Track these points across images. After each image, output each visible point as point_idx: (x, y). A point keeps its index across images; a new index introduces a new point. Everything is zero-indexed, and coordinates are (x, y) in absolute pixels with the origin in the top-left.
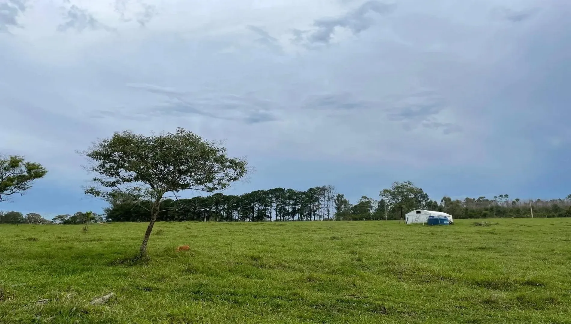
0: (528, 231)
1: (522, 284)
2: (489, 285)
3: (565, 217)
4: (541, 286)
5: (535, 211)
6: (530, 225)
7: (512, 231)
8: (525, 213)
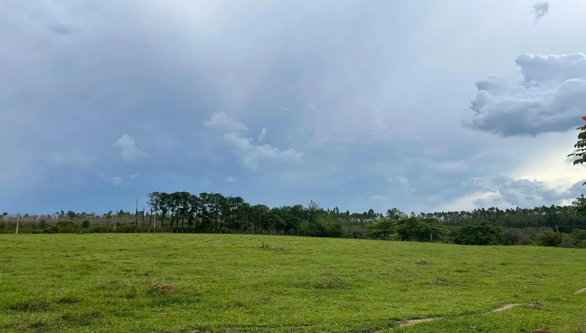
0: (25, 247)
1: (58, 303)
2: (25, 307)
3: (50, 233)
4: (76, 302)
5: (21, 227)
6: (20, 242)
7: (8, 248)
8: (10, 228)
